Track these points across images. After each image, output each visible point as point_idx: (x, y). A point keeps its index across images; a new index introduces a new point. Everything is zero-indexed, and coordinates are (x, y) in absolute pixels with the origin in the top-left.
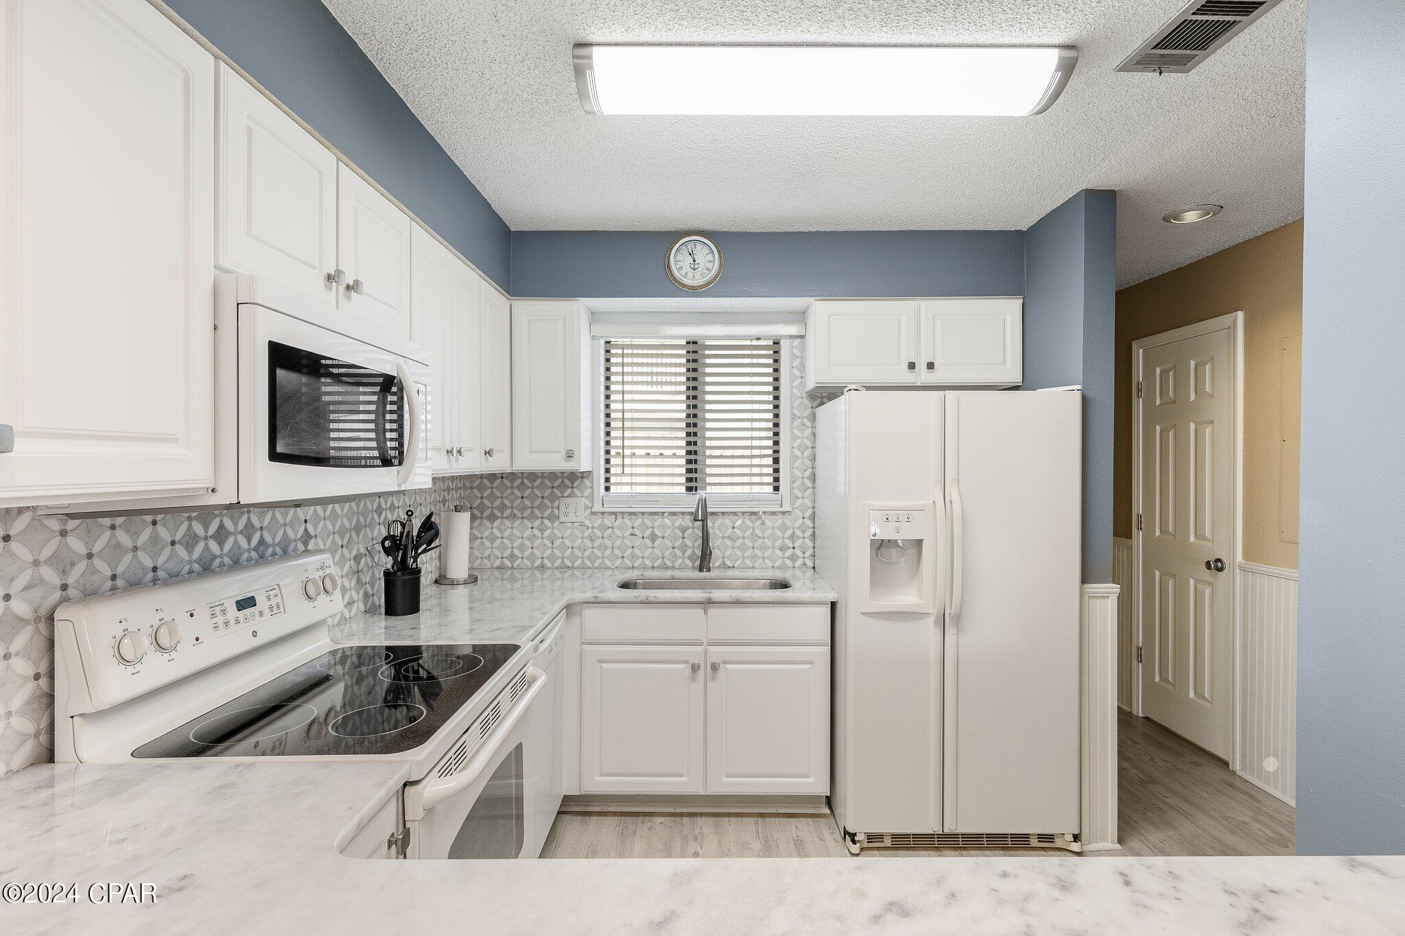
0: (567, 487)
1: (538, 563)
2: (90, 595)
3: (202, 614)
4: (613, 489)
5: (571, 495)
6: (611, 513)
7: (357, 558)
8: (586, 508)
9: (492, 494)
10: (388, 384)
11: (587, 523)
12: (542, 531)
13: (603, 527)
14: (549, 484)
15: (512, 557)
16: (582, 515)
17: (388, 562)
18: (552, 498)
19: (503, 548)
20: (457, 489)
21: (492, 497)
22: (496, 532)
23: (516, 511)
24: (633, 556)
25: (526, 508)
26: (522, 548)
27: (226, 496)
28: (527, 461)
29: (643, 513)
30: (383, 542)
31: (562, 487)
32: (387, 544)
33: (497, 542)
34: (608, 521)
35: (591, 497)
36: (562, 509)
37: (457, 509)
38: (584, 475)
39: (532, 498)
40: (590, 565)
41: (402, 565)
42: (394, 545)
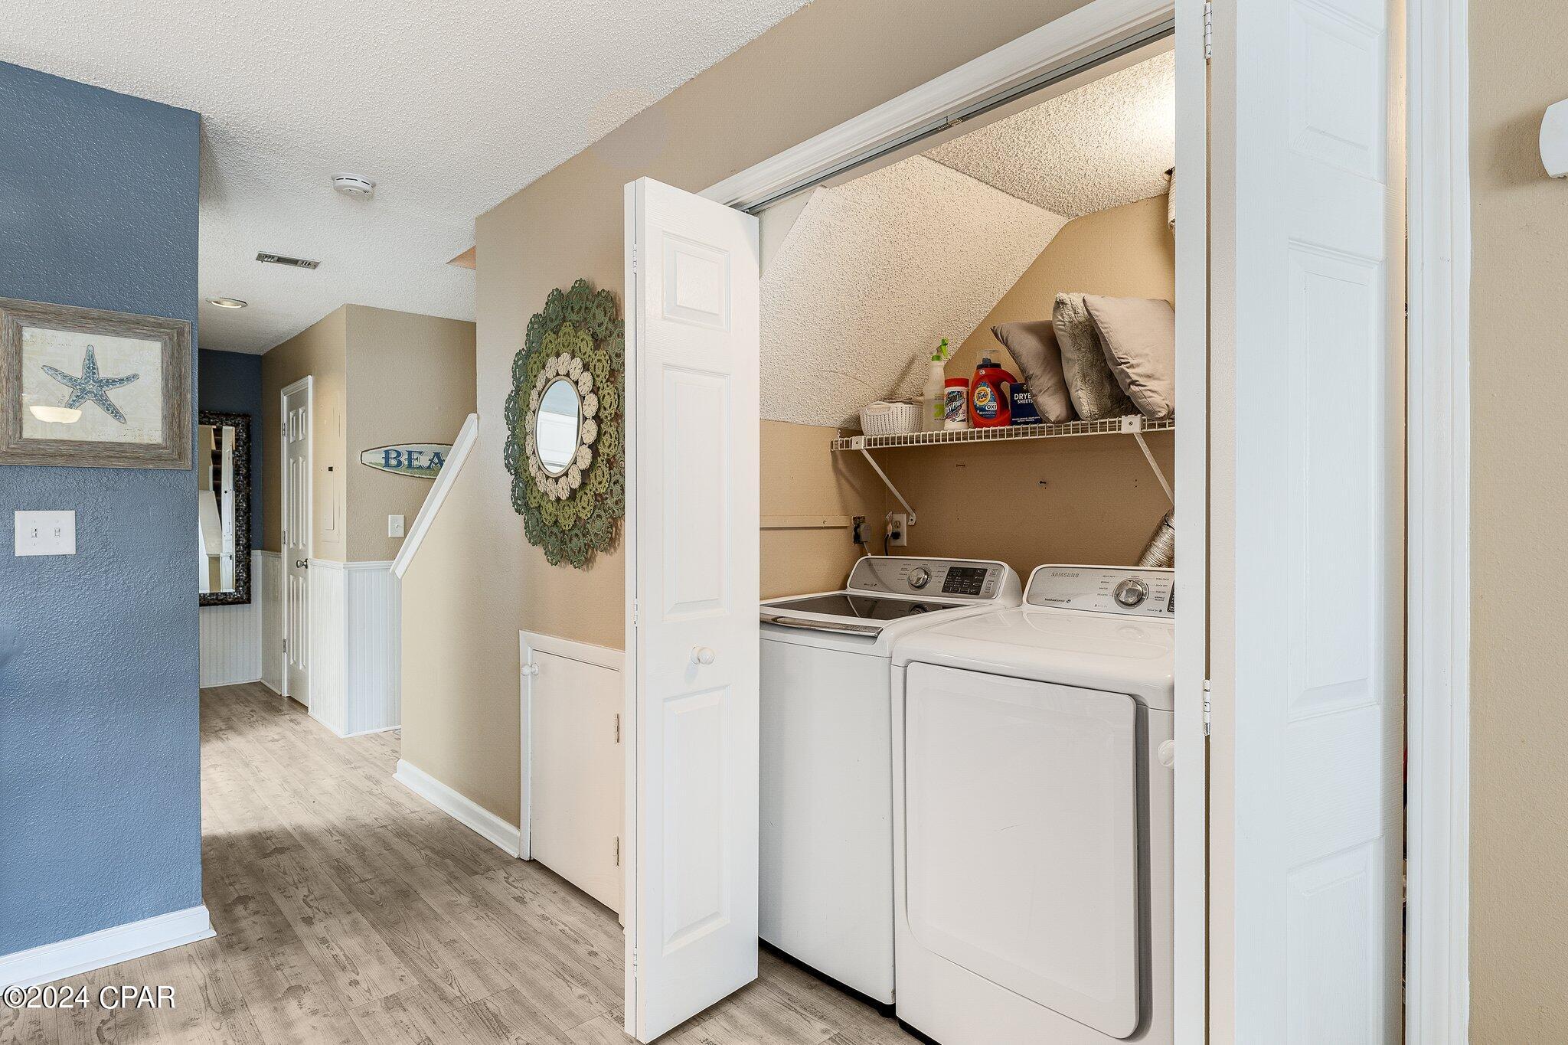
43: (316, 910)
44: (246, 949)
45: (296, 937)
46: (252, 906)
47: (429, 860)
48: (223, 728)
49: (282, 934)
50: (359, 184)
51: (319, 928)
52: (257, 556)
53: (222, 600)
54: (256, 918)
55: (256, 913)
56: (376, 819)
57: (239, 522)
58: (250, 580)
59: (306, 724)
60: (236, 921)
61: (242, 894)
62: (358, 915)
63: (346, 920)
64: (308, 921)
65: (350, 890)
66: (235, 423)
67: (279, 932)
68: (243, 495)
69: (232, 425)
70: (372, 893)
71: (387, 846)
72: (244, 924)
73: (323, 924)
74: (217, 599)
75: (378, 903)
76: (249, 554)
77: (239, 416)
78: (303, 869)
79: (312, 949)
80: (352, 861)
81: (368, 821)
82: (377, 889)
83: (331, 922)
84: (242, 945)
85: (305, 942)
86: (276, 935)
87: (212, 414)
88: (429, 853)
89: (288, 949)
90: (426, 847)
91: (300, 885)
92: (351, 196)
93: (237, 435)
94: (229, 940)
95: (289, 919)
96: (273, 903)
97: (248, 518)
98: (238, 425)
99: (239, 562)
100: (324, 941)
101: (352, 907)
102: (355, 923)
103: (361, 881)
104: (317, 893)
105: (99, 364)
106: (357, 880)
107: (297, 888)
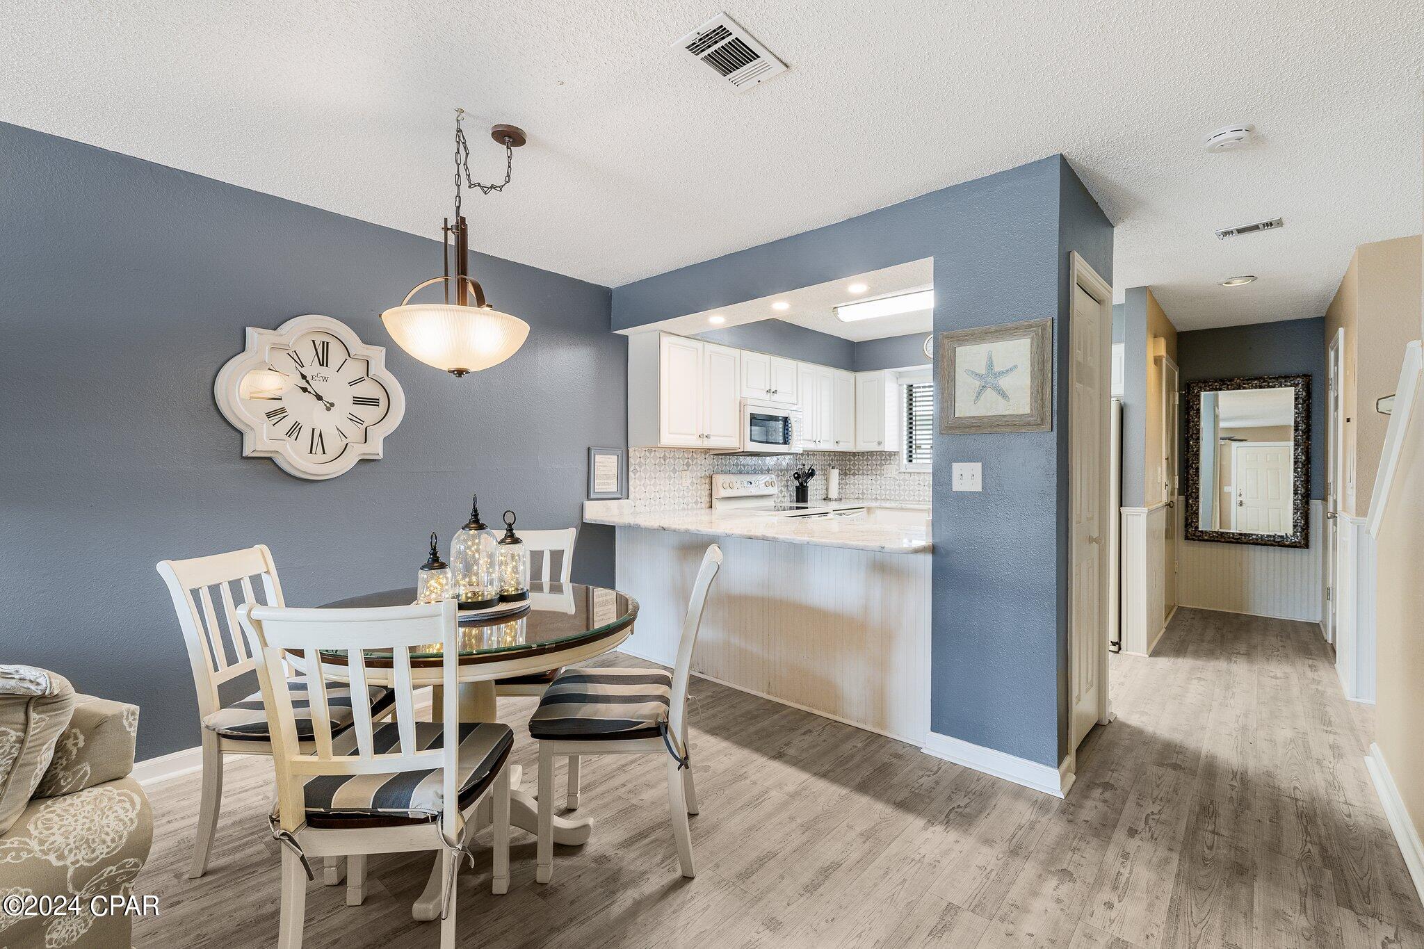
0: (887, 460)
1: (874, 496)
2: (722, 472)
3: (739, 483)
4: (914, 461)
5: (890, 464)
6: (909, 473)
7: (787, 481)
8: (897, 470)
9: (854, 463)
10: (786, 420)
11: (897, 478)
12: (876, 481)
13: (905, 480)
14: (879, 458)
15: (863, 493)
16: (894, 474)
17: (797, 483)
18: (881, 465)
19: (858, 489)
20: (837, 460)
21: (854, 464)
22: (856, 481)
23: (864, 472)
24: (919, 495)
25: (868, 470)
26: (867, 488)
27: (741, 450)
28: (862, 447)
29: (924, 473)
30: (794, 475)
31: (886, 459)
32: (796, 476)
33: (856, 487)
34: (907, 477)
35: (899, 465)
36: (885, 470)
37: (833, 468)
38: (895, 453)
39: (872, 465)
40: (898, 498)
41: (801, 484)
42: (797, 476)
43: (1148, 829)
44: (1070, 821)
45: (1110, 838)
46: (1108, 795)
47: (1307, 856)
48: (1242, 652)
49: (1103, 830)
50: (1229, 135)
51: (1133, 844)
52: (1316, 505)
53: (1279, 542)
54: (1100, 805)
55: (1105, 801)
56: (1295, 788)
57: (1298, 473)
58: (1308, 527)
59: (1323, 673)
60: (1086, 797)
61: (1112, 782)
62: (1175, 857)
63: (1162, 853)
64: (1132, 832)
65: (1194, 833)
66: (1294, 383)
67: (1104, 825)
68: (1302, 449)
69: (1291, 386)
70: (1210, 848)
71: (1276, 819)
72: (1089, 804)
73: (1140, 843)
74: (1274, 541)
75: (1205, 859)
76: (1307, 503)
77: (1298, 376)
78: (1175, 791)
79: (1111, 854)
80: (1225, 811)
81: (1284, 785)
82: (1218, 848)
83: (1148, 847)
84: (1071, 817)
85: (1112, 847)
86: (1098, 826)
87: (1270, 379)
88: (1315, 851)
89: (1094, 842)
90: (1321, 844)
91: (1158, 802)
92: (1227, 151)
93: (1296, 394)
94: (1070, 808)
95: (1121, 822)
96: (1124, 802)
97: (1307, 470)
98: (1298, 385)
99: (1297, 510)
100: (1125, 856)
101: (1179, 847)
102: (1167, 861)
103: (1213, 832)
104: (1163, 817)
105: (995, 363)
106: (1210, 828)
107: (1154, 803)
